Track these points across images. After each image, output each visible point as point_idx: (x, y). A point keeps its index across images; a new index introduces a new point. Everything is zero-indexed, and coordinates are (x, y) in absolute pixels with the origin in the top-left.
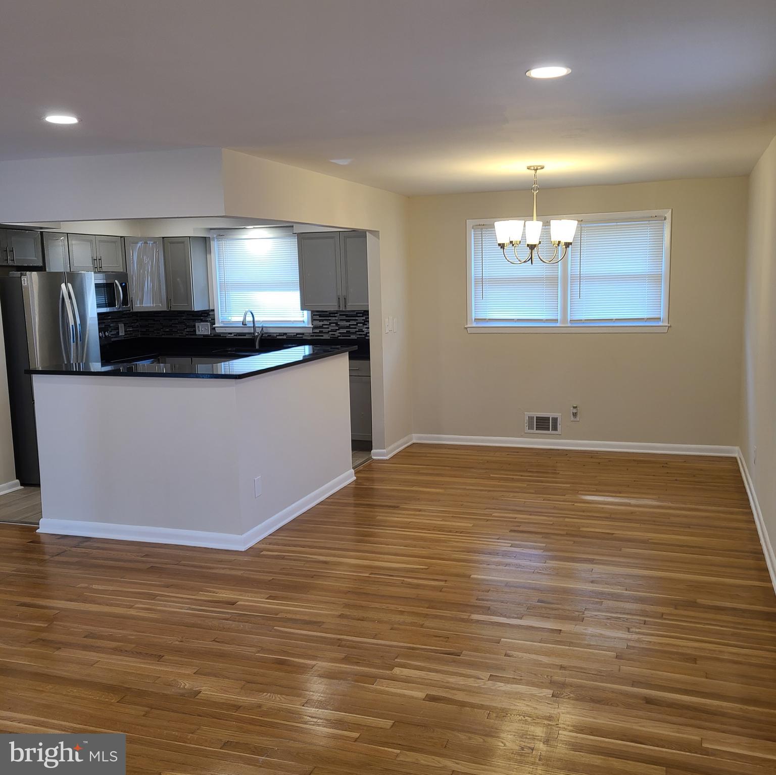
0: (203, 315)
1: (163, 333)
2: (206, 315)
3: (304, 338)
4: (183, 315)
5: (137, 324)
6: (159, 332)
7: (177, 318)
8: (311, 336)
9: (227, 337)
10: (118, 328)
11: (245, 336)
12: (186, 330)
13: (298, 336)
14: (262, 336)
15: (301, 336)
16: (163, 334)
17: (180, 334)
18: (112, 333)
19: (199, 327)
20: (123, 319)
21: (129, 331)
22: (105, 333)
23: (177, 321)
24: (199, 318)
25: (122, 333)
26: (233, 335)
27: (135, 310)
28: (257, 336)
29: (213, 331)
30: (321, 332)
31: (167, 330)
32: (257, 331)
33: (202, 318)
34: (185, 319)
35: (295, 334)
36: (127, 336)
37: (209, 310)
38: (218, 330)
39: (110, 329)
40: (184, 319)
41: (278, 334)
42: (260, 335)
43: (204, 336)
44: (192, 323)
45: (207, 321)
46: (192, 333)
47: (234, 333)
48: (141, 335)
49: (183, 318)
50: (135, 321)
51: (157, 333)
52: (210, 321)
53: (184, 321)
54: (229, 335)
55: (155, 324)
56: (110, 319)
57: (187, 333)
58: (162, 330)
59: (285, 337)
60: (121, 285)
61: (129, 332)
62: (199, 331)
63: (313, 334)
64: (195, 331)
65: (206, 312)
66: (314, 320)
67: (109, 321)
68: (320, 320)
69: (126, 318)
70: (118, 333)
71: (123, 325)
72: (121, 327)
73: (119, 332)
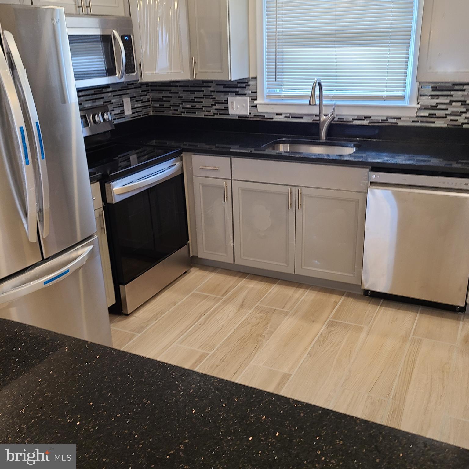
0: (239, 85)
1: (183, 110)
2: (244, 85)
3: (400, 124)
4: (210, 84)
5: (147, 97)
6: (176, 108)
7: (203, 89)
8: (413, 122)
9: (274, 120)
10: (122, 105)
11: (302, 118)
12: (214, 107)
13: (389, 121)
14: (333, 120)
15: (395, 121)
16: (182, 112)
17: (206, 113)
18: (113, 113)
19: (232, 103)
20: (128, 91)
21: (137, 108)
22: (103, 116)
23: (201, 95)
24: (234, 90)
25: (128, 111)
26: (283, 116)
27: (145, 79)
28: (325, 121)
29: (254, 109)
30: (431, 116)
31: (188, 106)
32: (325, 112)
33: (237, 90)
34: (214, 91)
35: (385, 118)
36: (136, 114)
37: (248, 78)
38: (261, 110)
39: (110, 107)
40: (212, 91)
41: (356, 118)
42: (331, 119)
43: (240, 116)
44: (222, 97)
45: (245, 95)
46: (222, 112)
47: (284, 113)
48: (153, 111)
49: (211, 89)
50: (146, 93)
51: (175, 110)
52: (249, 94)
53: (212, 94)
54: (278, 116)
55: (171, 97)
56: (111, 92)
57: (216, 112)
58: (181, 106)
59: (366, 123)
60: (123, 38)
61: (137, 110)
62: (233, 108)
63: (416, 119)
64: (227, 109)
65: (244, 81)
66: (421, 96)
67: (110, 94)
68: (432, 96)
69: (133, 88)
70: (123, 112)
71: (129, 99)
72: (127, 102)
73: (124, 110)
